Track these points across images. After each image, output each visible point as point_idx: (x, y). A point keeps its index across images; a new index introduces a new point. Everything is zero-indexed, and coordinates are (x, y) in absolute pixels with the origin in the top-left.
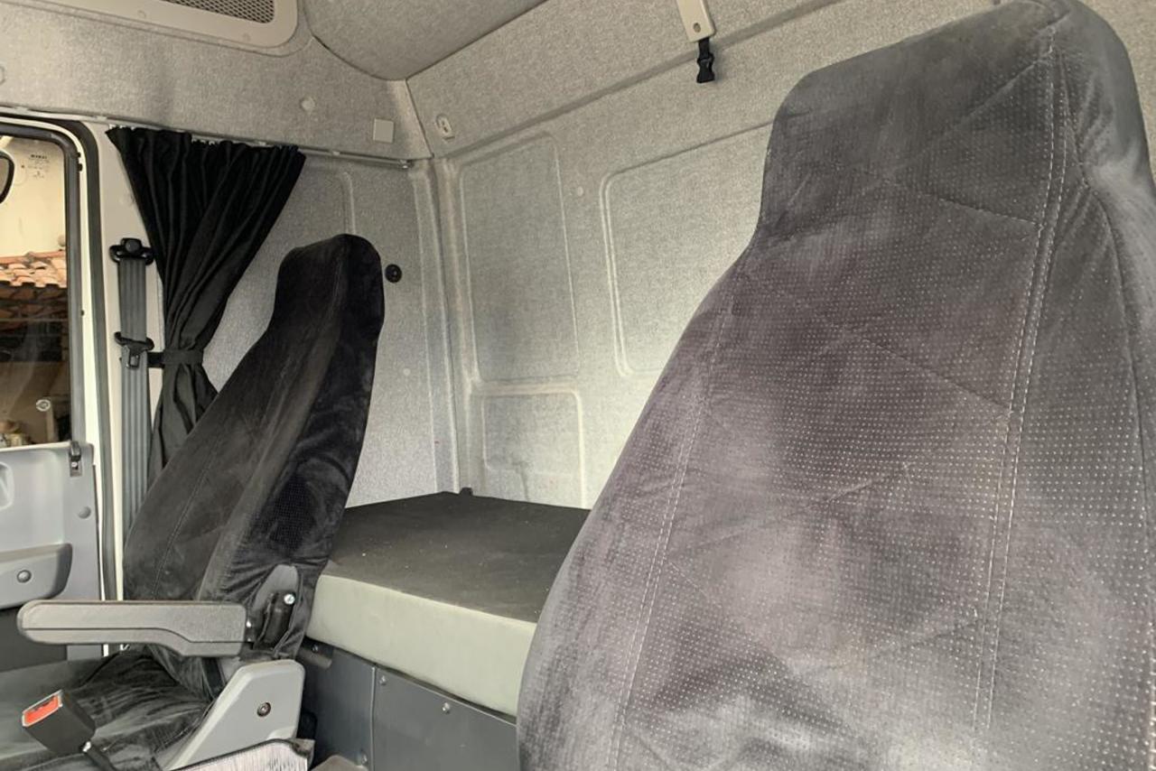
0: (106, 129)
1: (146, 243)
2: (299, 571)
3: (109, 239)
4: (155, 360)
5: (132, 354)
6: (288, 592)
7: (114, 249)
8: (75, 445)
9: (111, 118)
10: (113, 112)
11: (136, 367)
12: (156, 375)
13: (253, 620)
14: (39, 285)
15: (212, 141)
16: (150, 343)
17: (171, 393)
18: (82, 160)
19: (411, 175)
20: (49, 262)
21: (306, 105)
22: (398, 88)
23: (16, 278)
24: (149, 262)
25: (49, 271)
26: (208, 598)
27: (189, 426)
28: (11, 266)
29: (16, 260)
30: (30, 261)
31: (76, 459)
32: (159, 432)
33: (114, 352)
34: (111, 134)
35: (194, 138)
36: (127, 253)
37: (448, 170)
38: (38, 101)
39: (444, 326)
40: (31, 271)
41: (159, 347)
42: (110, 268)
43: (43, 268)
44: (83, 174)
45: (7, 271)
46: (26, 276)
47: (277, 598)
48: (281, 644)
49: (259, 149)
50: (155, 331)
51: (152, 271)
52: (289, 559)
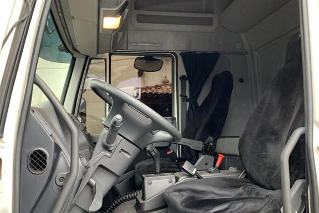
0: (179, 53)
1: (186, 76)
2: (213, 138)
3: (180, 75)
4: (188, 100)
5: (183, 99)
6: (211, 143)
7: (180, 77)
8: (173, 117)
9: (180, 51)
10: (181, 50)
11: (184, 101)
12: (188, 103)
13: (204, 145)
14: (159, 93)
15: (200, 53)
16: (187, 97)
17: (190, 107)
18: (175, 60)
19: (246, 56)
20: (161, 87)
21: (220, 42)
22: (242, 35)
23: (153, 91)
24: (187, 80)
25: (161, 90)
26: (196, 140)
27: (194, 113)
28: (152, 89)
29: (153, 87)
30: (157, 87)
31: (173, 120)
32: (188, 115)
33: (180, 98)
34: (181, 54)
35: (196, 53)
36: (183, 78)
37: (255, 53)
38: (168, 49)
39: (254, 93)
40: (156, 90)
41: (188, 97)
42: (180, 82)
43: (159, 89)
44: (175, 63)
45: (151, 90)
46: (155, 91)
47: (209, 143)
48: (210, 153)
49: (209, 54)
50: (188, 94)
51: (187, 82)
52: (212, 136)
